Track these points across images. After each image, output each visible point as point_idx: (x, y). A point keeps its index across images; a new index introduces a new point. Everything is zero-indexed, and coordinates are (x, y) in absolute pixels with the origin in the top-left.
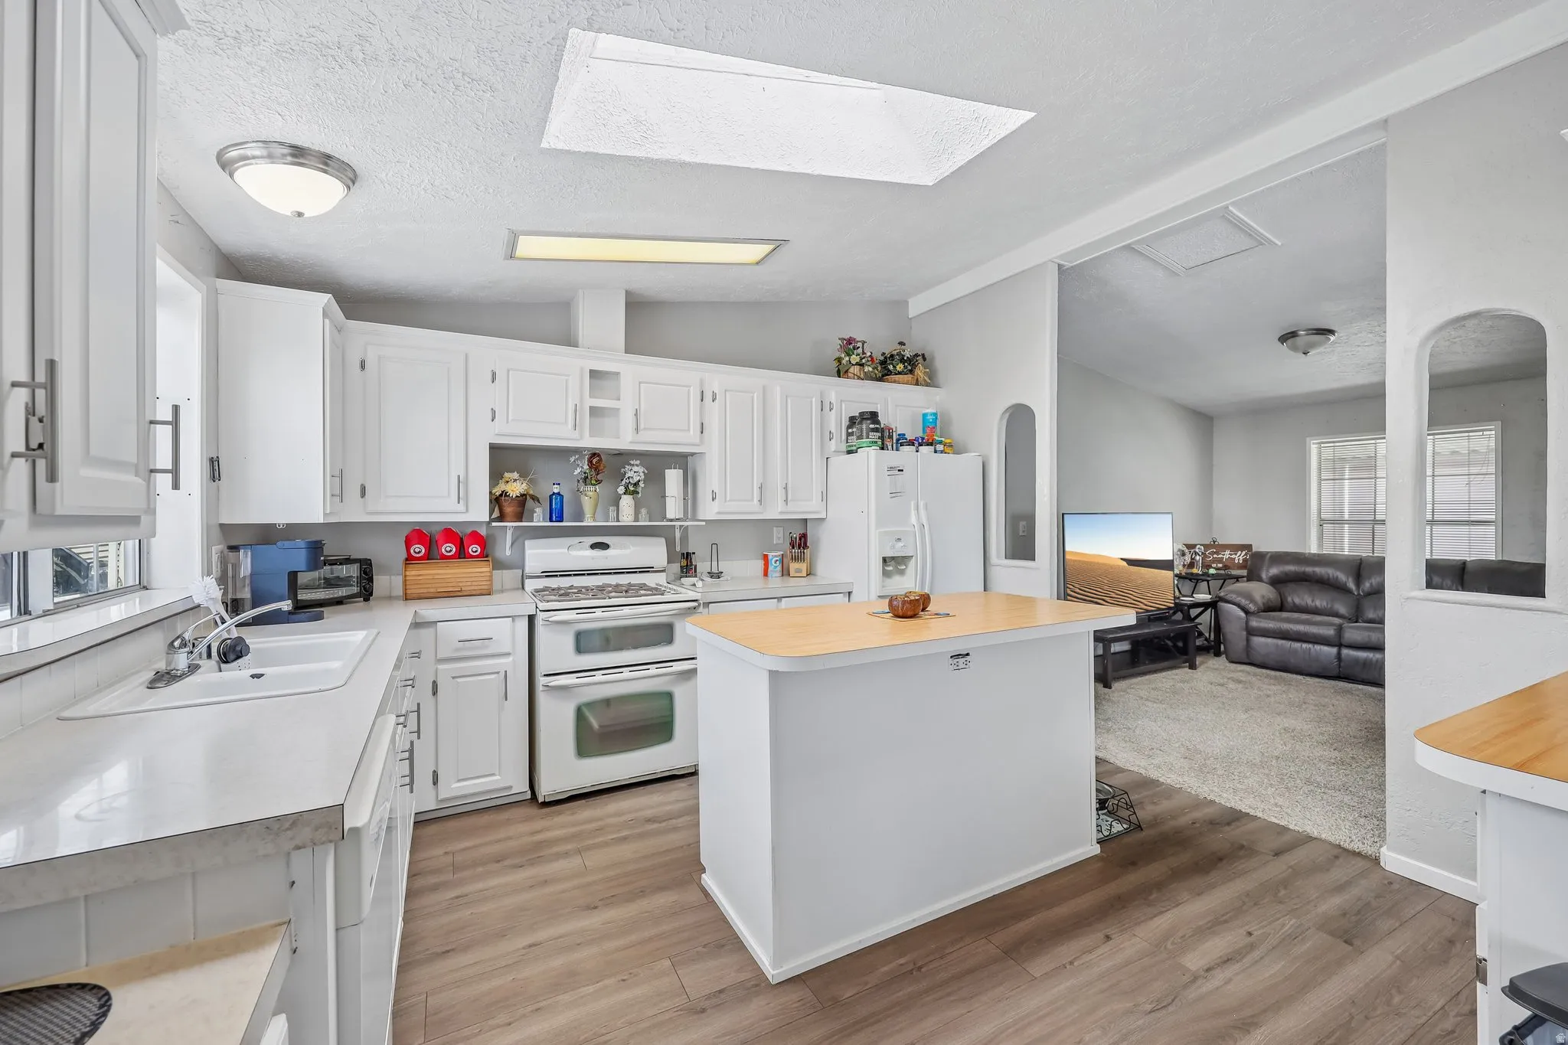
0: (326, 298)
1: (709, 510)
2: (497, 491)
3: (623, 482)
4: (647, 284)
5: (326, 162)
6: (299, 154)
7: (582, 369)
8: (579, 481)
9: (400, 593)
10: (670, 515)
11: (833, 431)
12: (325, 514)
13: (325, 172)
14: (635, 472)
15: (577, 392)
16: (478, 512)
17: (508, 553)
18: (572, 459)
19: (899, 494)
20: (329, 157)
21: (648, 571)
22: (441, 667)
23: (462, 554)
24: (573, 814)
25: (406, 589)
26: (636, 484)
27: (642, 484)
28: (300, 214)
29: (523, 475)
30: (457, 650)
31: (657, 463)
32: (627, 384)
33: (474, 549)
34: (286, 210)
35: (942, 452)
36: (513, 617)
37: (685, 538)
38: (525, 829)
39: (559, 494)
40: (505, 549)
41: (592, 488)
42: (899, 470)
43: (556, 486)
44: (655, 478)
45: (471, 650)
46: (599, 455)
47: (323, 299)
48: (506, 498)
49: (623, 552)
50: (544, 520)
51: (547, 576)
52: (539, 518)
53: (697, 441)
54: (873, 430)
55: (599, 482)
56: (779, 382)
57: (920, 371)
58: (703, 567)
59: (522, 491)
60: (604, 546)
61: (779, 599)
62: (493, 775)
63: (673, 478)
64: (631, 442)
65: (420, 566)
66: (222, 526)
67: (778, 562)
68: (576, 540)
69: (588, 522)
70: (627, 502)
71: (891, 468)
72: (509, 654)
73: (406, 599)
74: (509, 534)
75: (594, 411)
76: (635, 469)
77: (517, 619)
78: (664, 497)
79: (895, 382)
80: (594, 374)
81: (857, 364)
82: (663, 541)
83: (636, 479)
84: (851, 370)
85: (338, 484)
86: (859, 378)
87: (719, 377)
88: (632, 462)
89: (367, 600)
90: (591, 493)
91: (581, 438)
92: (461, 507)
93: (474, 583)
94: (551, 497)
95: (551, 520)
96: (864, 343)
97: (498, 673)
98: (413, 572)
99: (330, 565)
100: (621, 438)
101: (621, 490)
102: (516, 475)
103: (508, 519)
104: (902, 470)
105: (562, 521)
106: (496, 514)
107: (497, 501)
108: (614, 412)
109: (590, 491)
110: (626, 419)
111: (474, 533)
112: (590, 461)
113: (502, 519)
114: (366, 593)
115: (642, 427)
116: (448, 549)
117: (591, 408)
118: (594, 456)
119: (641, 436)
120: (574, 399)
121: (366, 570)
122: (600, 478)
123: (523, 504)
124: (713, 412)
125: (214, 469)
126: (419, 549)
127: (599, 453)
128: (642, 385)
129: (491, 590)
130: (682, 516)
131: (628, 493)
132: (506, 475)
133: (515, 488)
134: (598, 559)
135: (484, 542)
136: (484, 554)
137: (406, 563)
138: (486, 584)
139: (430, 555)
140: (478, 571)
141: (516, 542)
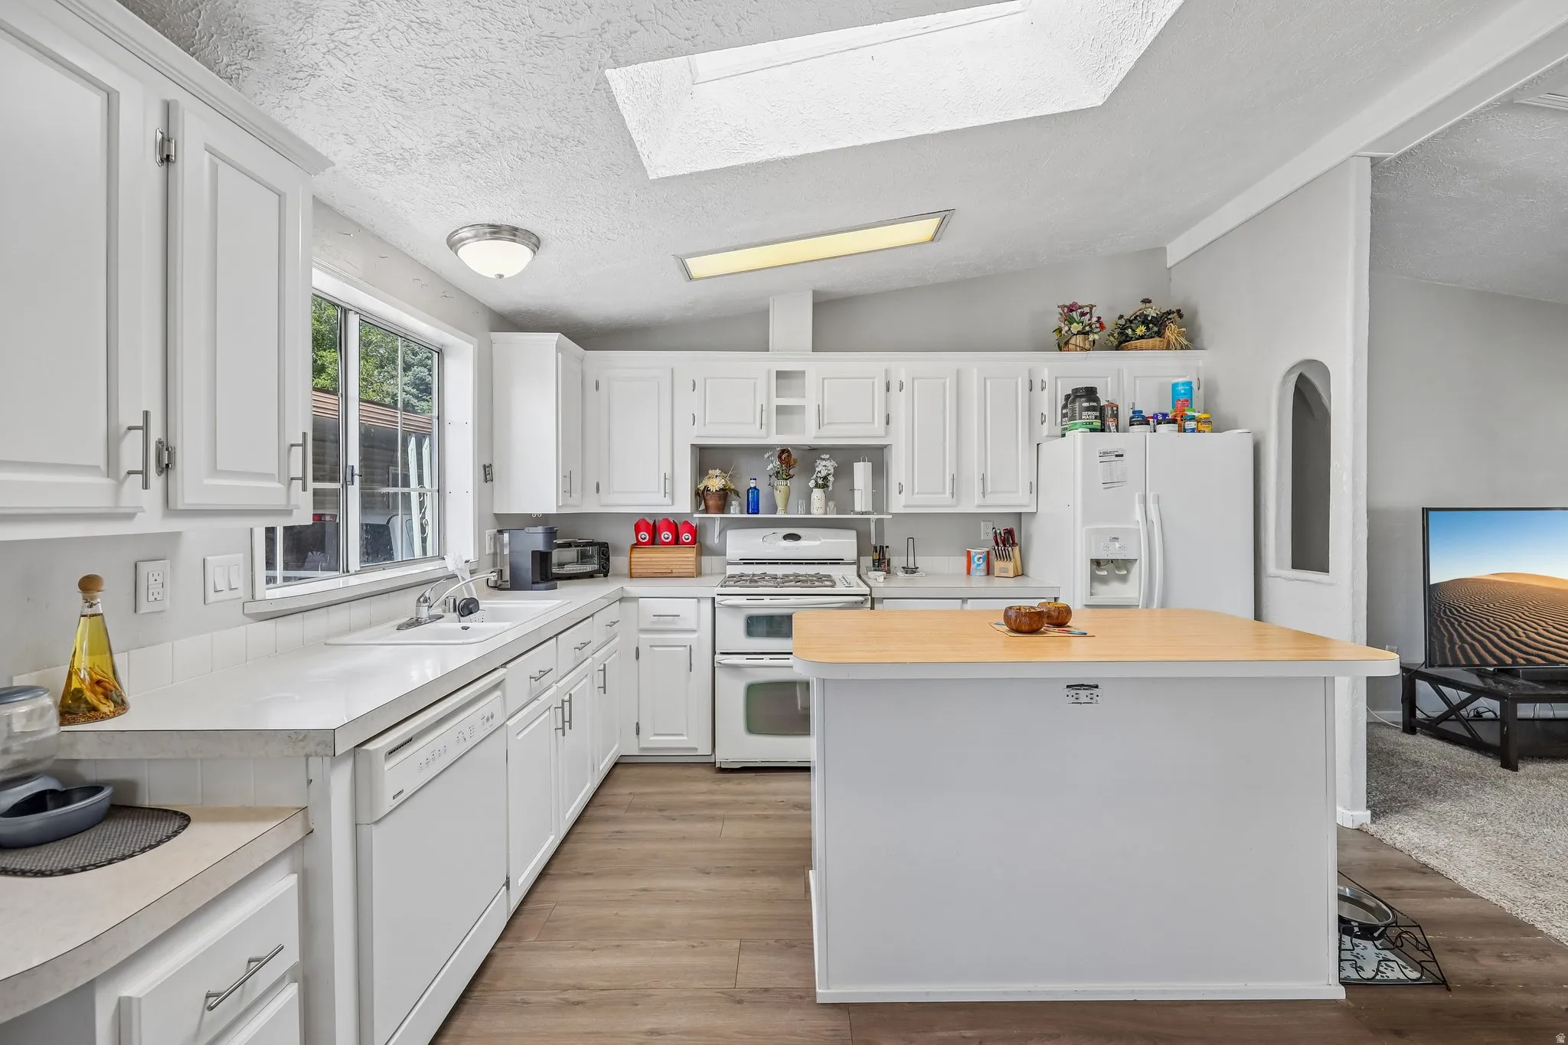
0: (556, 336)
1: (898, 504)
2: (701, 487)
3: (815, 476)
4: (833, 281)
5: (514, 233)
6: (496, 231)
7: (769, 372)
8: (770, 476)
9: (626, 571)
10: (857, 508)
11: (1046, 413)
12: (558, 507)
13: (514, 241)
14: (825, 466)
15: (766, 394)
16: (682, 504)
17: (718, 542)
18: (766, 456)
19: (1116, 485)
20: (516, 229)
21: (839, 563)
22: (642, 636)
23: (676, 541)
24: (739, 784)
25: (631, 569)
26: (825, 478)
27: (831, 478)
28: (501, 276)
29: (724, 471)
30: (654, 623)
31: (846, 456)
32: (811, 381)
33: (686, 537)
34: (492, 275)
35: (1193, 430)
36: (699, 599)
37: (880, 533)
38: (703, 788)
39: (755, 488)
40: (713, 539)
41: (783, 482)
42: (1117, 456)
43: (752, 481)
44: (844, 471)
45: (665, 624)
46: (788, 451)
47: (555, 337)
48: (709, 492)
49: (813, 544)
50: (739, 512)
51: (744, 563)
52: (735, 511)
53: (882, 433)
54: (1088, 409)
55: (789, 477)
56: (975, 366)
57: (1171, 332)
58: (897, 561)
59: (721, 487)
60: (795, 537)
61: (964, 600)
62: (682, 735)
63: (862, 472)
64: (815, 438)
65: (646, 550)
66: (496, 515)
67: (981, 560)
68: (771, 531)
69: (780, 515)
70: (817, 495)
71: (1105, 454)
72: (694, 631)
73: (631, 577)
74: (717, 524)
75: (781, 410)
76: (824, 463)
77: (702, 601)
78: (852, 490)
79: (1136, 349)
80: (780, 375)
81: (1079, 333)
82: (854, 533)
83: (824, 473)
84: (1073, 341)
85: (568, 482)
86: (1083, 349)
87: (903, 366)
88: (823, 457)
89: (606, 575)
90: (783, 487)
91: (768, 435)
92: (668, 500)
93: (682, 567)
94: (748, 490)
95: (749, 513)
96: (1092, 307)
97: (686, 646)
98: (636, 555)
99: (576, 546)
100: (805, 434)
101: (812, 484)
102: (718, 472)
103: (711, 511)
104: (1122, 456)
105: (758, 513)
106: (702, 507)
107: (700, 495)
108: (801, 409)
109: (781, 485)
110: (811, 417)
111: (686, 523)
112: (780, 457)
113: (706, 511)
114: (604, 571)
115: (825, 422)
116: (666, 536)
117: (778, 407)
118: (783, 451)
119: (825, 431)
120: (761, 399)
121: (604, 551)
122: (791, 472)
123: (724, 497)
124: (900, 402)
125: (487, 473)
126: (645, 536)
127: (789, 449)
128: (826, 381)
129: (699, 573)
130: (870, 509)
131: (817, 486)
132: (710, 472)
133: (715, 483)
134: (790, 549)
135: (694, 532)
136: (694, 542)
137: (634, 547)
138: (691, 568)
139: (653, 541)
140: (685, 556)
141: (722, 531)
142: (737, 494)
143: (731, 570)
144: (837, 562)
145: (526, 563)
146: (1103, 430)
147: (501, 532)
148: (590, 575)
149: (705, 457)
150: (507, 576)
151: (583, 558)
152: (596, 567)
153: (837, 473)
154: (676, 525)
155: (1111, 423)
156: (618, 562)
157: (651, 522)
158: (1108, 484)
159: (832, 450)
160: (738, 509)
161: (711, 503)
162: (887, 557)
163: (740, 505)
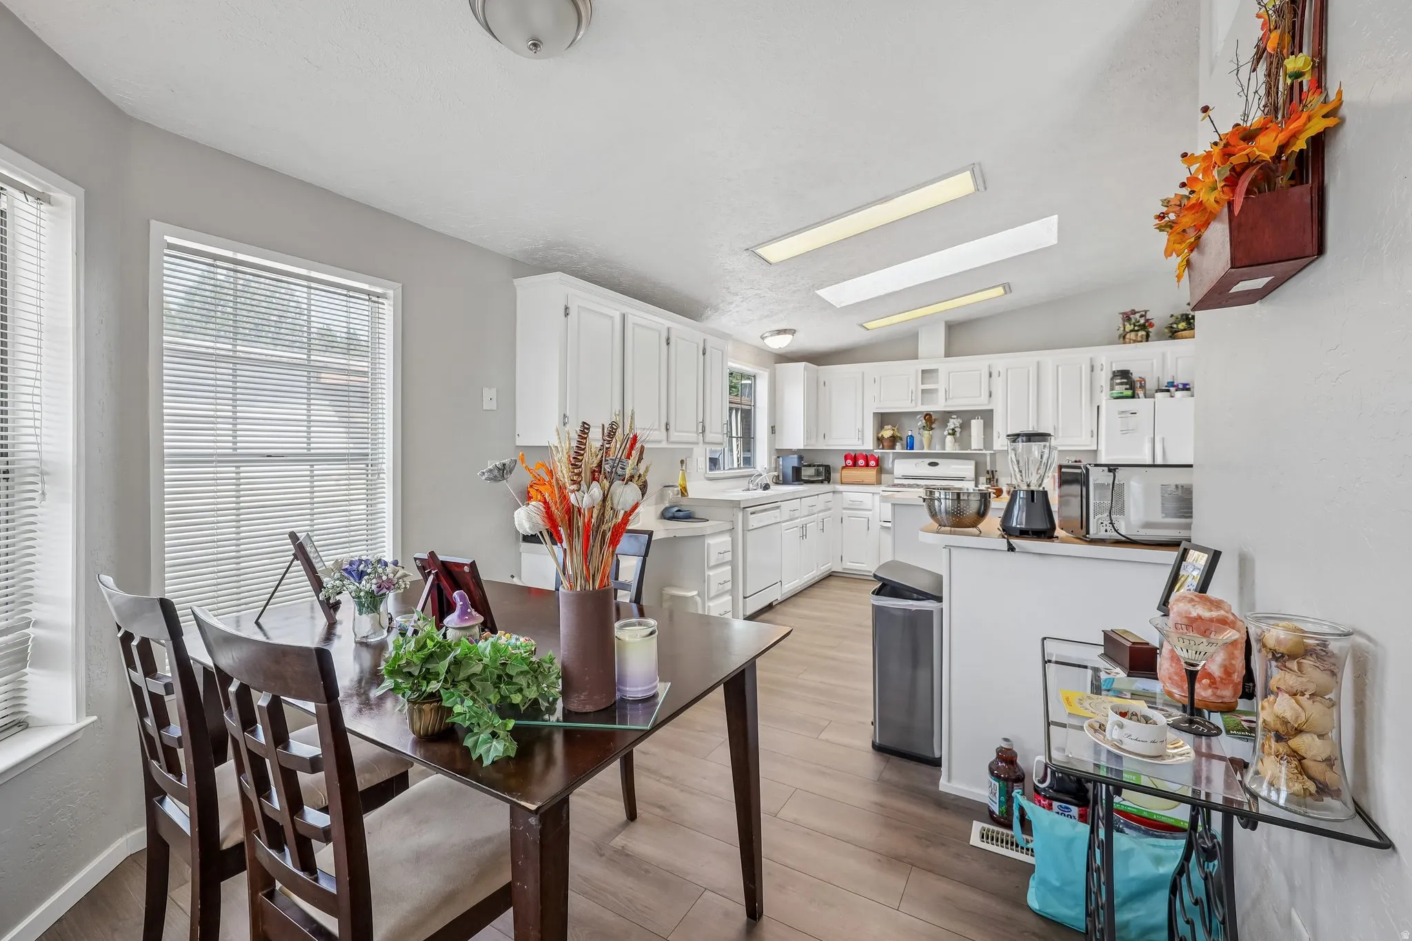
1: (998, 444)
2: (880, 435)
3: (947, 428)
4: (951, 317)
6: (779, 332)
7: (917, 371)
8: (920, 429)
9: (839, 480)
10: (973, 448)
11: (1103, 386)
12: (804, 446)
14: (953, 423)
15: (915, 384)
16: (868, 445)
17: (890, 466)
18: (918, 417)
19: (1130, 432)
20: (786, 330)
22: (844, 511)
23: (867, 465)
25: (842, 479)
26: (953, 429)
27: (958, 430)
29: (893, 426)
30: (850, 504)
31: (966, 417)
32: (942, 375)
33: (872, 463)
36: (873, 493)
37: (993, 461)
39: (911, 436)
40: (888, 464)
41: (926, 432)
42: (1131, 414)
43: (909, 432)
44: (965, 426)
45: (855, 506)
46: (930, 415)
47: (803, 364)
48: (884, 438)
49: (947, 468)
50: (902, 449)
51: (905, 478)
52: (898, 449)
53: (988, 402)
55: (932, 429)
56: (1051, 357)
59: (892, 435)
60: (936, 464)
63: (976, 425)
64: (945, 407)
65: (851, 469)
66: (777, 449)
68: (921, 460)
69: (926, 451)
70: (949, 439)
71: (1123, 412)
72: (871, 510)
73: (842, 483)
74: (891, 456)
75: (923, 391)
76: (953, 421)
78: (971, 436)
79: (1182, 337)
80: (923, 371)
81: (1131, 331)
82: (973, 463)
83: (952, 427)
84: (1128, 336)
85: (808, 435)
86: (1135, 341)
87: (1001, 361)
88: (952, 417)
89: (829, 481)
90: (928, 435)
91: (916, 406)
92: (860, 442)
93: (870, 479)
94: (907, 437)
95: (907, 450)
96: (1146, 312)
97: (866, 518)
98: (845, 472)
100: (938, 405)
101: (946, 433)
102: (890, 427)
103: (886, 448)
104: (1134, 413)
105: (913, 449)
106: (881, 446)
107: (880, 440)
108: (935, 391)
109: (926, 433)
110: (941, 394)
111: (872, 455)
112: (925, 418)
113: (883, 448)
114: (828, 479)
115: (951, 397)
116: (861, 462)
117: (922, 390)
118: (927, 415)
119: (950, 402)
120: (912, 387)
121: (828, 469)
122: (933, 426)
123: (894, 440)
124: (998, 384)
125: (773, 430)
126: (850, 462)
127: (931, 413)
128: (951, 374)
129: (879, 482)
130: (982, 448)
131: (949, 434)
132: (885, 427)
133: (887, 433)
134: (933, 471)
135: (877, 461)
136: (877, 465)
137: (843, 468)
138: (874, 479)
139: (855, 465)
140: (871, 473)
141: (893, 461)
142: (901, 439)
143: (897, 481)
144: (962, 479)
145: (790, 472)
146: (1133, 397)
147: (778, 457)
148: (822, 482)
149: (883, 419)
150: (781, 478)
151: (818, 473)
152: (824, 478)
153: (962, 426)
154: (867, 456)
155: (1141, 393)
156: (835, 476)
157: (853, 455)
158: (1125, 432)
159: (958, 414)
160: (900, 447)
161: (885, 444)
162: (996, 477)
163: (902, 445)
